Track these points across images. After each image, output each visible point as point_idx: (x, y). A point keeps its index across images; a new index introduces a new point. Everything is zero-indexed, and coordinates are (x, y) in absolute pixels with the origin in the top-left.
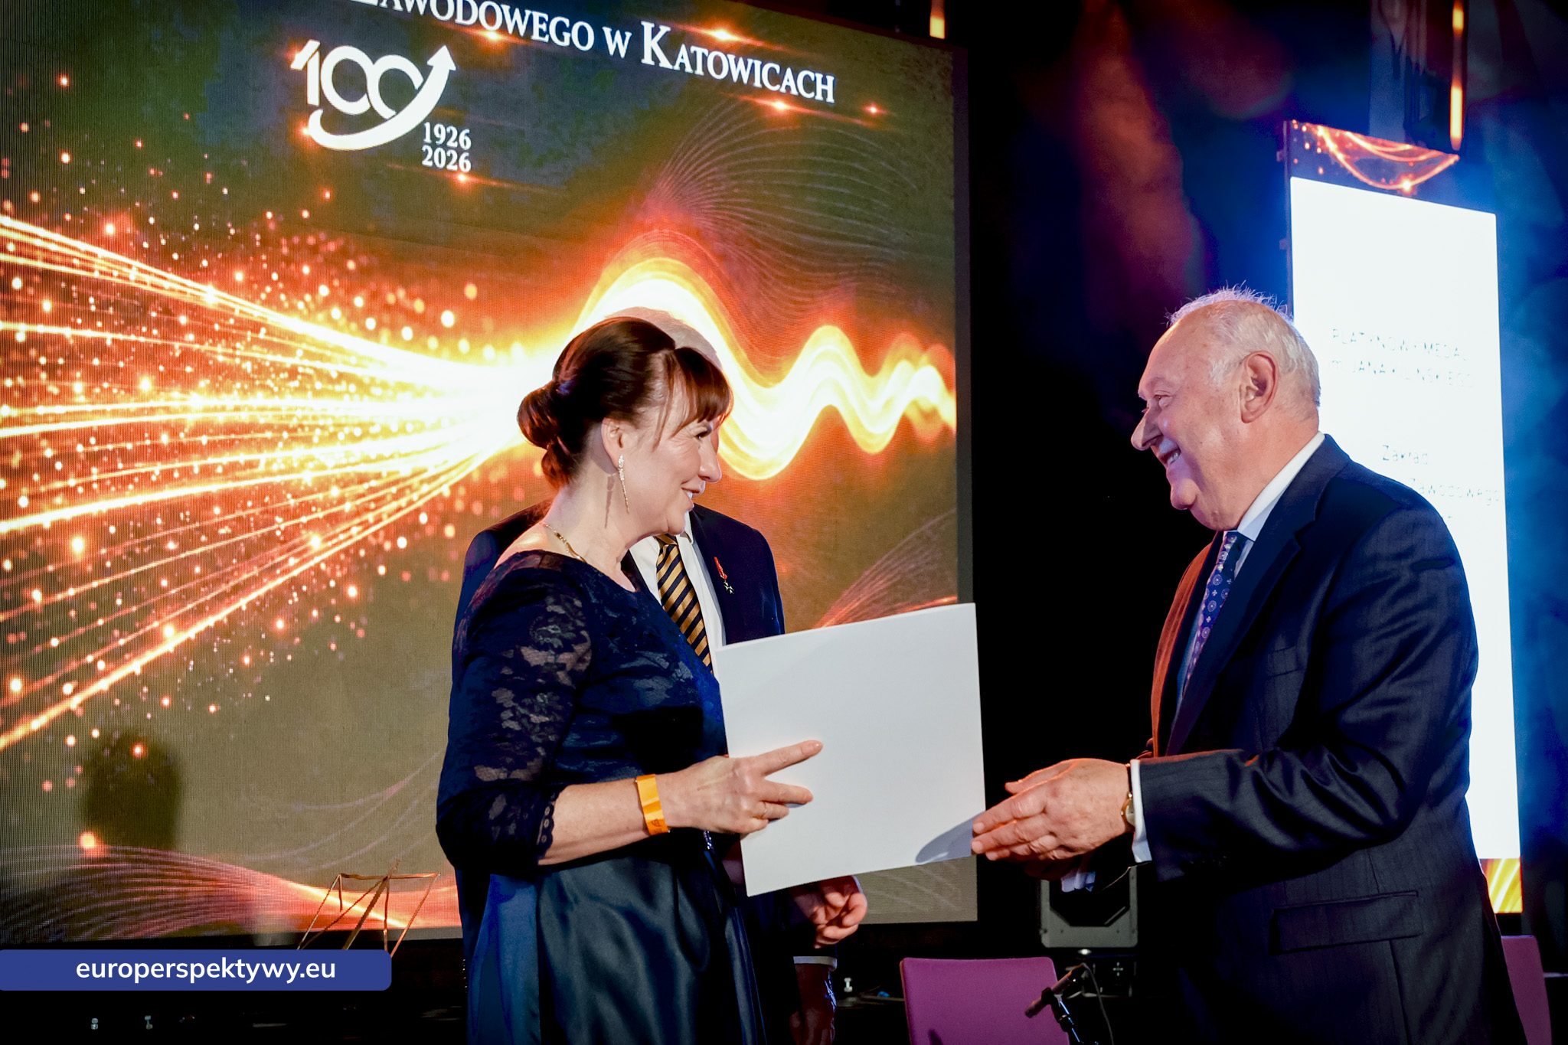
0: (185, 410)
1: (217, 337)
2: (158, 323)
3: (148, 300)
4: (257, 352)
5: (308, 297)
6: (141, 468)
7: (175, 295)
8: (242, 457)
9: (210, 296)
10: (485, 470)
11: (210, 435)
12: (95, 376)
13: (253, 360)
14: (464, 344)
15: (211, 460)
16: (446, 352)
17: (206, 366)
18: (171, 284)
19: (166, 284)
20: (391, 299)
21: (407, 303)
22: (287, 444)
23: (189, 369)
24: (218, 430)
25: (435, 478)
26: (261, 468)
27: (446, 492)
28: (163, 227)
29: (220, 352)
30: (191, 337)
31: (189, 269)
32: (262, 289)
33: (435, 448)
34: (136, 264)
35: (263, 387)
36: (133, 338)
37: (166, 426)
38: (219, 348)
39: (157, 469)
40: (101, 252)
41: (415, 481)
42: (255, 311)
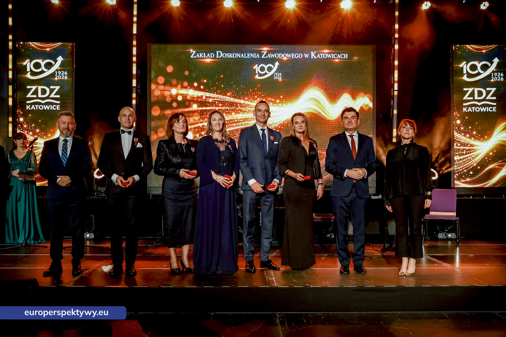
0: (239, 117)
1: (243, 107)
2: (235, 106)
3: (233, 103)
4: (249, 108)
5: (256, 100)
6: (233, 125)
7: (237, 102)
8: (247, 122)
9: (242, 102)
10: (283, 122)
11: (242, 119)
12: (226, 113)
13: (248, 110)
14: (280, 105)
15: (242, 123)
16: (277, 106)
17: (241, 111)
18: (237, 101)
19: (236, 101)
20: (269, 99)
21: (271, 100)
22: (253, 120)
23: (239, 111)
24: (243, 119)
25: (276, 124)
26: (249, 124)
27: (277, 126)
28: (236, 93)
29: (243, 109)
30: (239, 107)
31: (239, 98)
32: (250, 100)
33: (276, 119)
34: (232, 98)
35: (249, 113)
36: (232, 108)
37: (236, 119)
38: (244, 108)
39: (235, 125)
40: (227, 97)
41: (272, 124)
42: (249, 103)
